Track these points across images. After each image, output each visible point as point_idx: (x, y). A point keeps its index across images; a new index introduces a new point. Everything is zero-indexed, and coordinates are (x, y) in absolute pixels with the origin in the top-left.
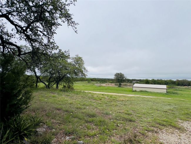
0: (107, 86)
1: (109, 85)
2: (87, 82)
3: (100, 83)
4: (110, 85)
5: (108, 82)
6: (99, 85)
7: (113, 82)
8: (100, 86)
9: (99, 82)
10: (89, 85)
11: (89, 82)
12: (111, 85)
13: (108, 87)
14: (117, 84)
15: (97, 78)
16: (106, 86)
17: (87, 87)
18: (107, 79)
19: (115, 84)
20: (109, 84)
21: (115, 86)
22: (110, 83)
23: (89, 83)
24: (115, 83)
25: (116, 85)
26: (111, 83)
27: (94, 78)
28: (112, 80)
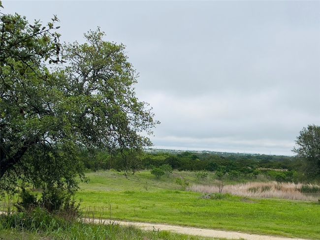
0: (258, 195)
1: (267, 193)
2: (147, 172)
3: (220, 177)
4: (273, 192)
5: (262, 176)
6: (214, 190)
7: (290, 175)
8: (219, 197)
9: (210, 175)
10: (157, 188)
11: (158, 175)
12: (279, 189)
13: (262, 202)
14: (311, 186)
15: (205, 154)
16: (249, 194)
17: (149, 203)
18: (258, 157)
19: (299, 186)
20: (267, 188)
21: (299, 195)
22: (275, 183)
23: (158, 179)
24: (301, 180)
25: (304, 190)
26: (279, 179)
27: (187, 154)
28: (283, 162)
